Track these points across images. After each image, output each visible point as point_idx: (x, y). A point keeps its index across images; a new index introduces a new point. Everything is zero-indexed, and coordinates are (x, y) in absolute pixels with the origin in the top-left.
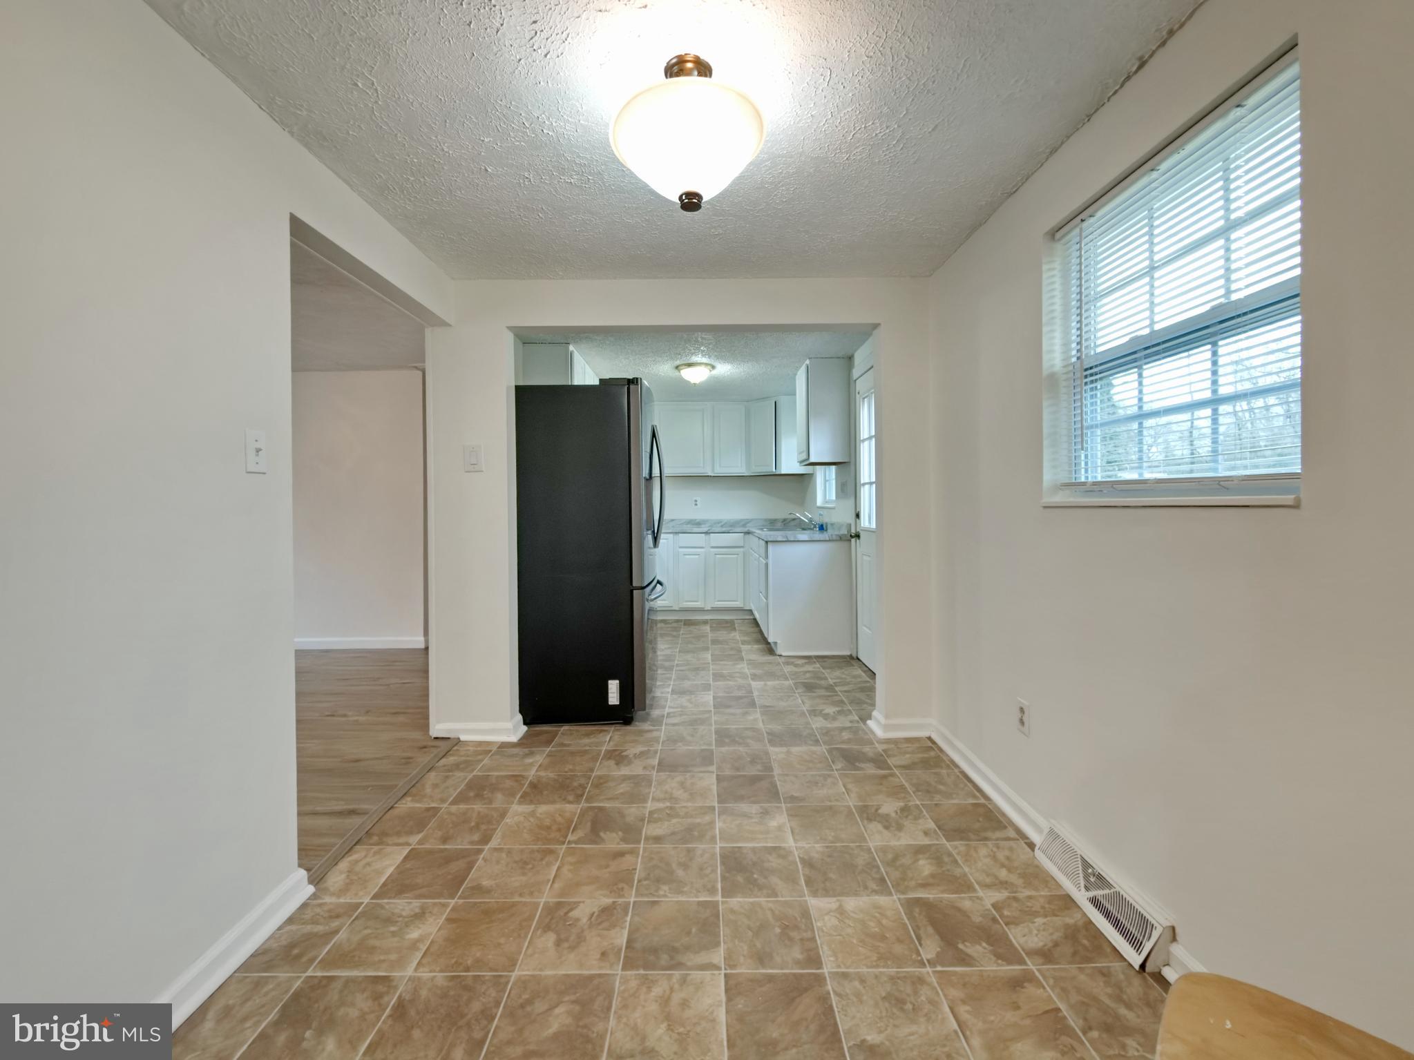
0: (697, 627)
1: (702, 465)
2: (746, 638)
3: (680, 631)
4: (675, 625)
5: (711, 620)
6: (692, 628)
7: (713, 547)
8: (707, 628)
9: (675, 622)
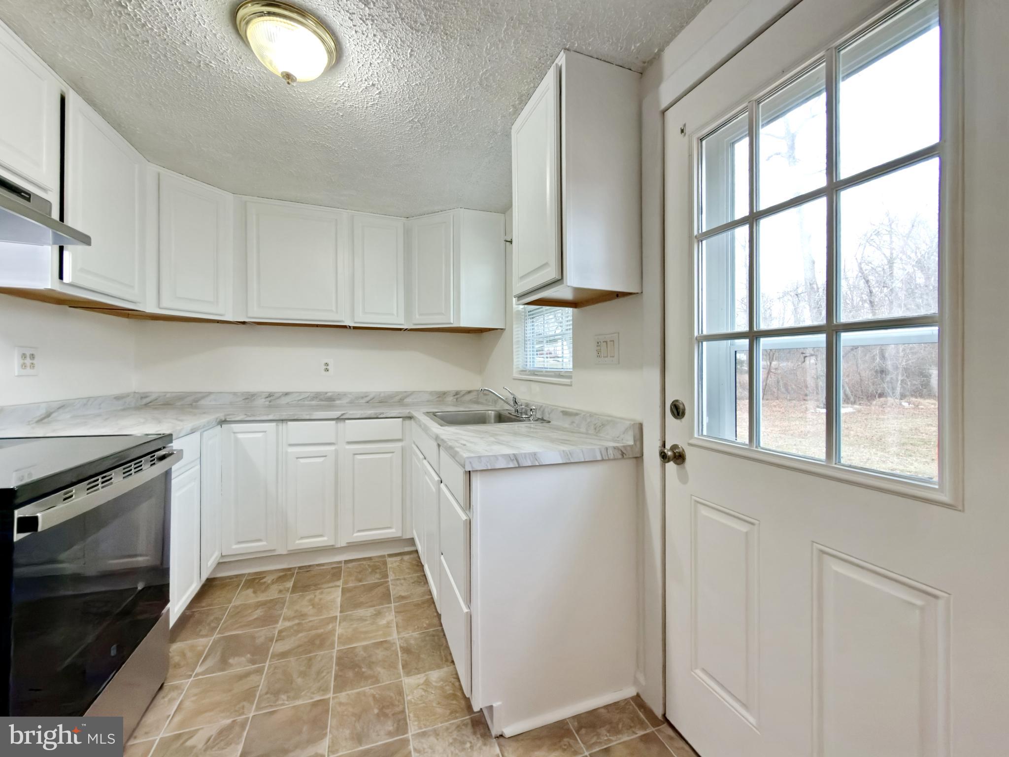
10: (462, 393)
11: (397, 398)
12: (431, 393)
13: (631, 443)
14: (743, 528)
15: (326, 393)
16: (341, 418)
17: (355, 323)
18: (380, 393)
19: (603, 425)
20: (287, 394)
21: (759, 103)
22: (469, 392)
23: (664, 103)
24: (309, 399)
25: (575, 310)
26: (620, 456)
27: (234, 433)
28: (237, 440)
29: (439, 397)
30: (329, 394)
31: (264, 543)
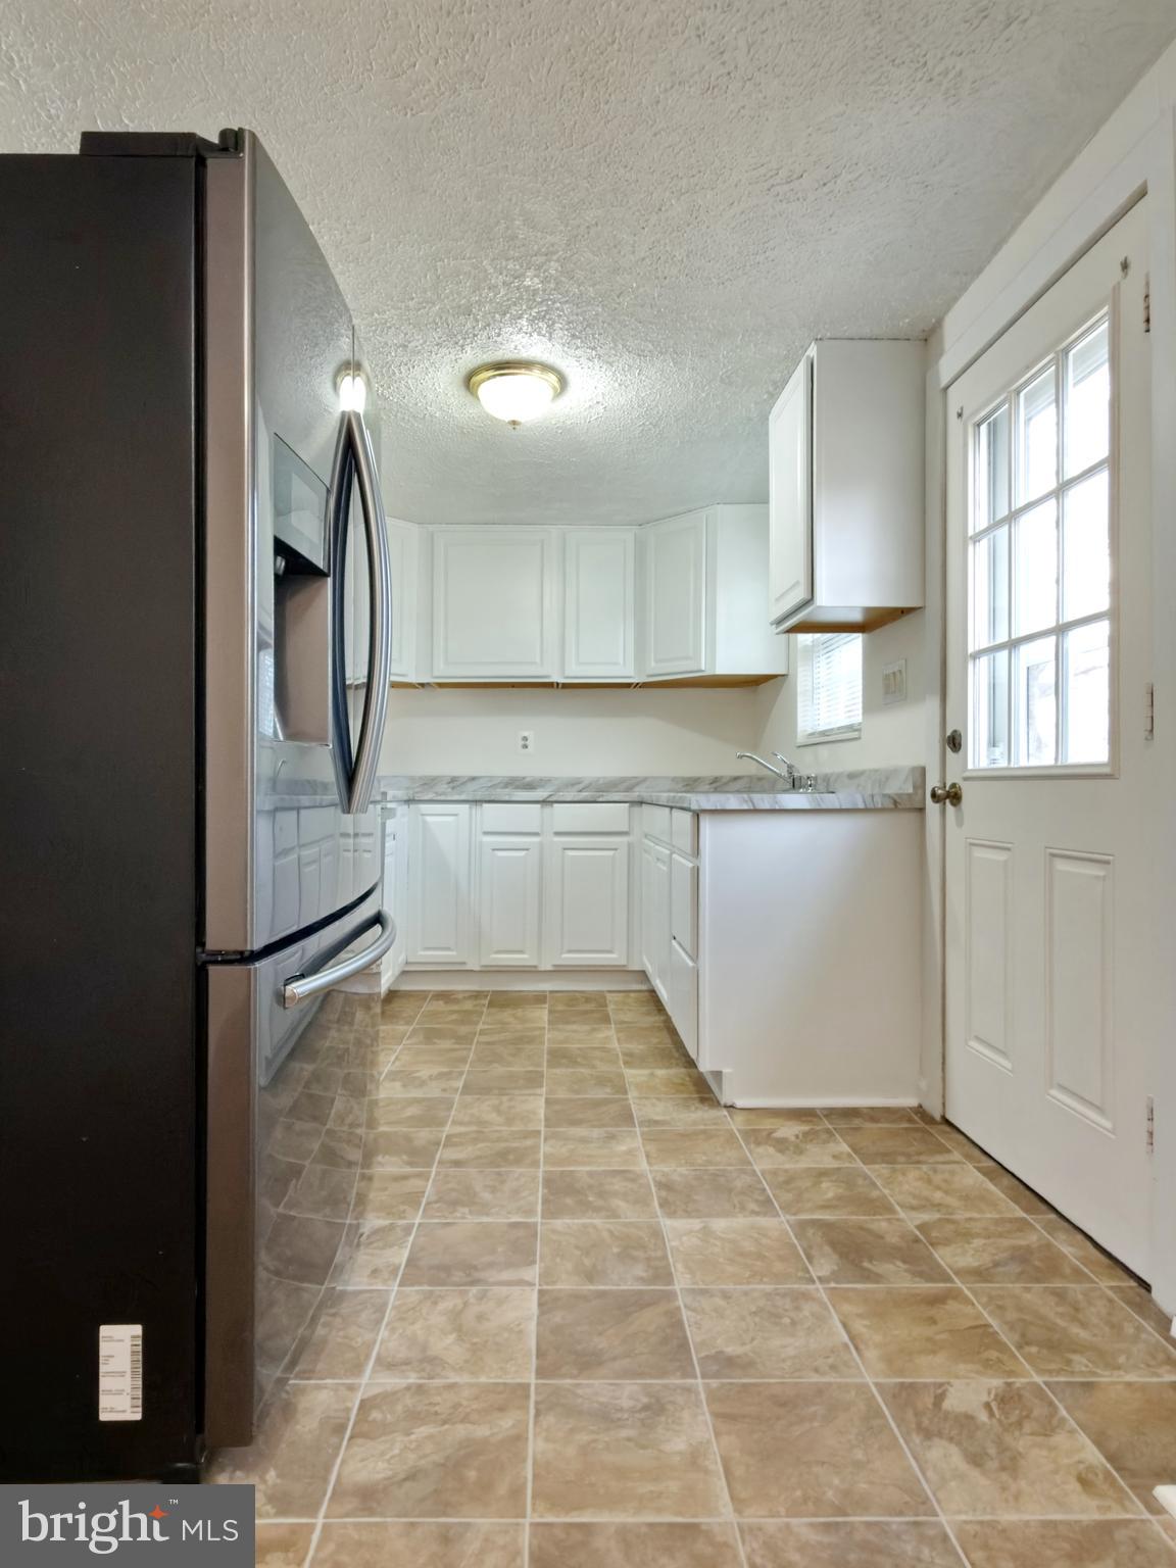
0: (519, 1012)
1: (538, 660)
2: (637, 1047)
3: (477, 1023)
4: (468, 1005)
5: (551, 992)
6: (506, 1015)
7: (557, 834)
8: (541, 1015)
9: (470, 997)
10: (724, 780)
11: (625, 785)
12: (674, 779)
13: (911, 791)
14: (1001, 856)
15: (524, 778)
16: (550, 799)
17: (567, 677)
18: (599, 779)
19: (887, 778)
20: (473, 779)
21: (1018, 393)
22: (736, 779)
23: (944, 381)
24: (502, 785)
25: (865, 635)
26: (893, 806)
27: (423, 815)
28: (425, 822)
29: (687, 785)
30: (528, 779)
31: (454, 953)
